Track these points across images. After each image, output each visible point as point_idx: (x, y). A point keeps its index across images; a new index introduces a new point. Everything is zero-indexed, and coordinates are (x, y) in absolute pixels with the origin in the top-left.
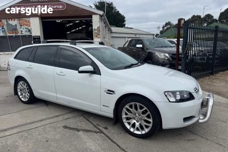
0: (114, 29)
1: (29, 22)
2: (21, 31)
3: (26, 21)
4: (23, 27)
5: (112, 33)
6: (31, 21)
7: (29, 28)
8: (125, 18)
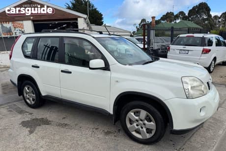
0: (94, 27)
1: (22, 24)
2: (16, 33)
3: (19, 24)
4: (17, 29)
5: (92, 31)
6: (24, 24)
7: (23, 30)
8: (102, 15)
